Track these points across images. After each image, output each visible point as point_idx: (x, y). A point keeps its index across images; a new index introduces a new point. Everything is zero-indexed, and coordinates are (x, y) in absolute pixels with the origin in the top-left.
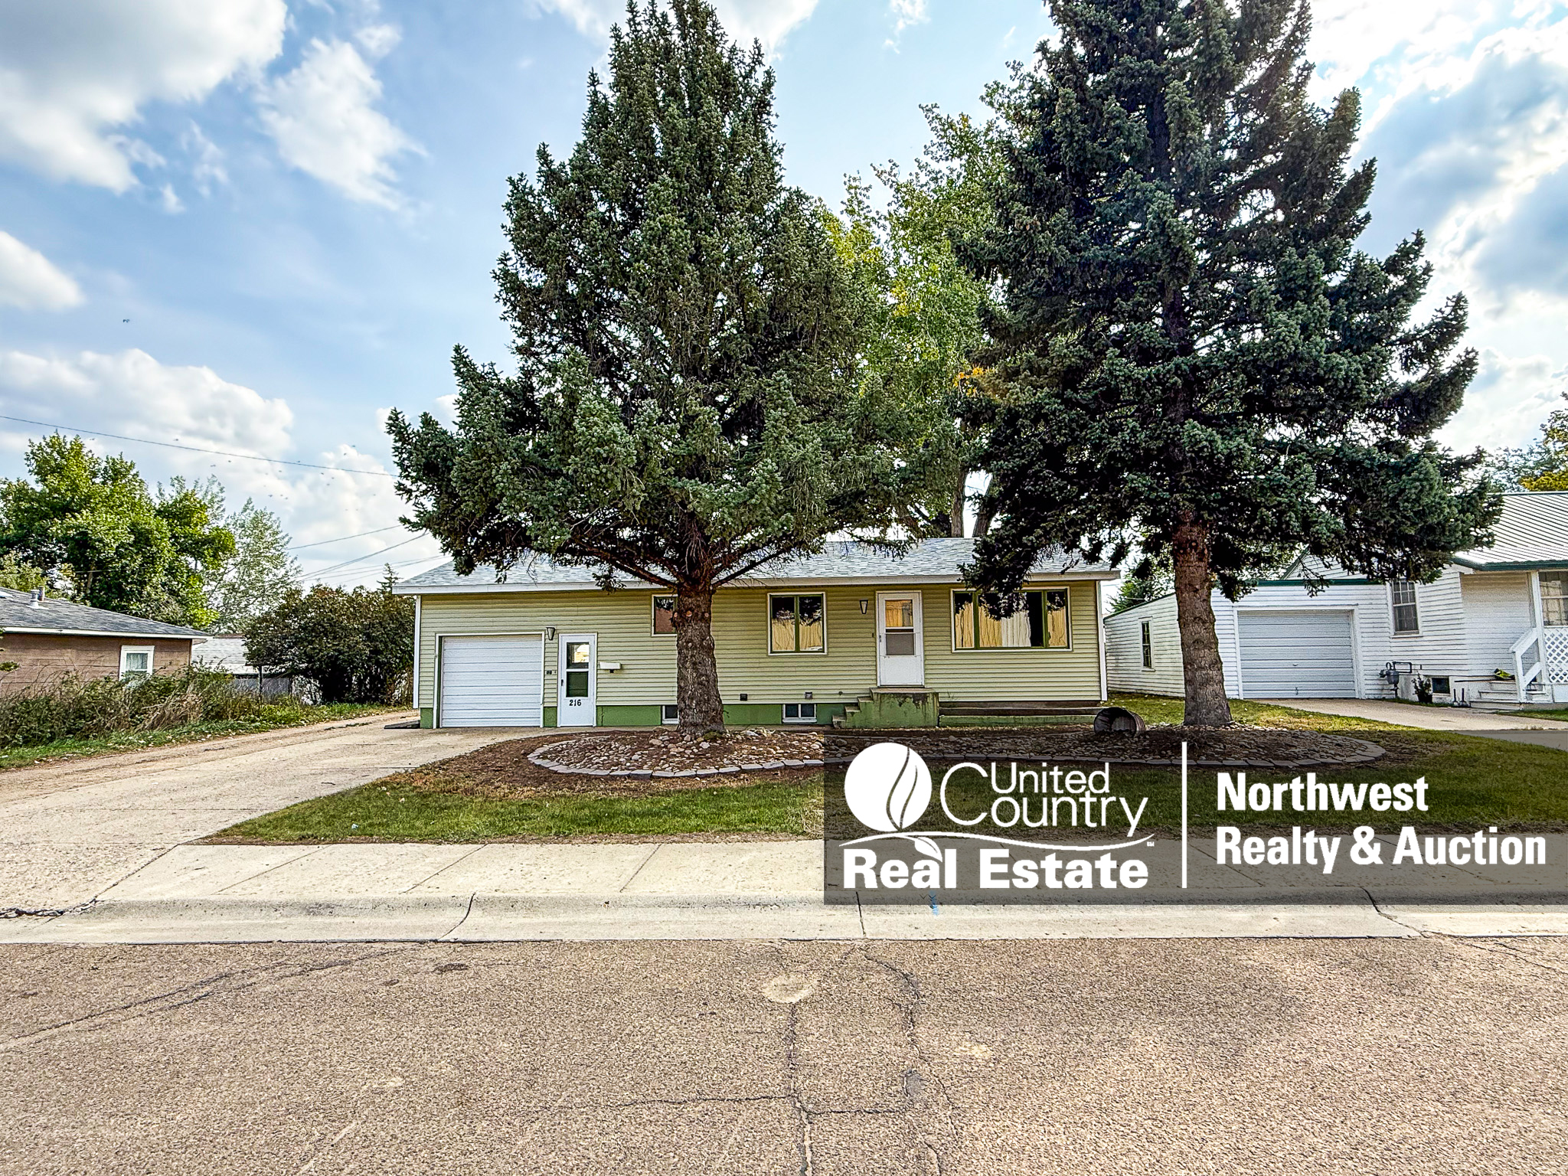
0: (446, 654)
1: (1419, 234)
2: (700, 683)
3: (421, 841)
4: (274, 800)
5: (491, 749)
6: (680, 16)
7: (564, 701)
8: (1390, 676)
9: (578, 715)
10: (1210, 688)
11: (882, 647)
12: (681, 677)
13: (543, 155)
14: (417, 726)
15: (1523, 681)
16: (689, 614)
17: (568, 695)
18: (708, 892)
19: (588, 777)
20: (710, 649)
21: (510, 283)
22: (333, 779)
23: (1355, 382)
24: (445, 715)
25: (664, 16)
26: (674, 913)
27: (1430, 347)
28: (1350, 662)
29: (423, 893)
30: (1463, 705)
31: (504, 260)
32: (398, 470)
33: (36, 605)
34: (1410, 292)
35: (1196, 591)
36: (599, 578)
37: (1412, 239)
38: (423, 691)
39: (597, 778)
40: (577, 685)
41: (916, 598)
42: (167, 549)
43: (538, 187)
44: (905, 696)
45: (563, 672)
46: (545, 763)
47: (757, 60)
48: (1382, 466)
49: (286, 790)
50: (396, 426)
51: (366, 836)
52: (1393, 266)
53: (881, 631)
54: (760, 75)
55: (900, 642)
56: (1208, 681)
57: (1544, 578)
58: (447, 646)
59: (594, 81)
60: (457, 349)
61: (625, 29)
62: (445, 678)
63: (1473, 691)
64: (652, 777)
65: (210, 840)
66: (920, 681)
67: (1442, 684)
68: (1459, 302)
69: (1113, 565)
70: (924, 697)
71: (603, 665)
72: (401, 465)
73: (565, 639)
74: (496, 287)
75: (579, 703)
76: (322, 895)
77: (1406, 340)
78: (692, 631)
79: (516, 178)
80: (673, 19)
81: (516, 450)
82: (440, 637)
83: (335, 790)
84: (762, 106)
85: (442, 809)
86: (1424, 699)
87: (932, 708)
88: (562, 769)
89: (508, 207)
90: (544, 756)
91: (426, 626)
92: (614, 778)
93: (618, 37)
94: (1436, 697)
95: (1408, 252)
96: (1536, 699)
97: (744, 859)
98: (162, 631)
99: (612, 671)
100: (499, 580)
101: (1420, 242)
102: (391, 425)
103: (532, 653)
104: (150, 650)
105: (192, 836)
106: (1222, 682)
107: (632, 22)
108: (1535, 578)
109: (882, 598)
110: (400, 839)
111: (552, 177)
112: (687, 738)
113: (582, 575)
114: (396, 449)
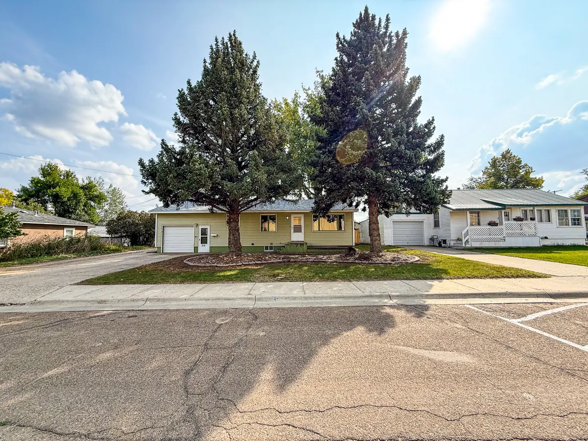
0: (165, 231)
1: (433, 117)
2: (235, 240)
3: (140, 284)
4: (102, 273)
5: (175, 259)
6: (231, 43)
7: (200, 245)
8: (432, 239)
9: (204, 249)
10: (377, 242)
11: (292, 230)
12: (229, 238)
13: (189, 83)
14: (156, 252)
15: (464, 241)
16: (232, 220)
17: (201, 243)
18: (215, 296)
19: (198, 266)
20: (238, 230)
21: (178, 122)
22: (123, 267)
23: (412, 158)
24: (164, 249)
25: (226, 43)
26: (204, 302)
27: (435, 149)
28: (422, 235)
29: (134, 297)
30: (449, 247)
31: (176, 114)
32: (142, 176)
33: (36, 215)
34: (429, 134)
35: (374, 215)
36: (209, 209)
37: (431, 119)
38: (157, 242)
39: (201, 267)
40: (204, 241)
41: (302, 216)
42: (83, 199)
43: (186, 92)
44: (298, 244)
45: (200, 236)
46: (187, 262)
47: (255, 57)
48: (418, 181)
49: (108, 270)
50: (141, 163)
51: (124, 283)
52: (426, 126)
53: (292, 226)
54: (255, 63)
55: (298, 229)
56: (376, 240)
57: (470, 213)
58: (165, 229)
59: (205, 62)
60: (163, 140)
61: (214, 47)
62: (165, 238)
63: (452, 243)
64: (217, 266)
65: (78, 284)
66: (303, 240)
67: (445, 241)
68: (442, 137)
69: (356, 208)
70: (303, 244)
71: (212, 235)
72: (143, 174)
73: (200, 227)
74: (173, 122)
75: (205, 246)
76: (103, 298)
77: (428, 147)
78: (233, 225)
79: (180, 90)
80: (229, 45)
81: (175, 171)
82: (163, 226)
83: (123, 270)
84: (255, 72)
85: (151, 275)
86: (440, 246)
87: (305, 247)
88: (192, 264)
89: (178, 98)
90: (188, 261)
91: (159, 223)
92: (205, 267)
93: (212, 49)
94: (443, 245)
95: (430, 123)
96: (467, 246)
97: (230, 288)
98: (78, 223)
99: (214, 236)
100: (177, 210)
101: (433, 120)
102: (139, 163)
103: (191, 231)
104: (74, 230)
105: (73, 283)
106: (380, 240)
107: (217, 45)
108: (468, 212)
109: (293, 216)
110: (134, 283)
111: (191, 89)
112: (230, 255)
113: (205, 208)
114: (141, 170)
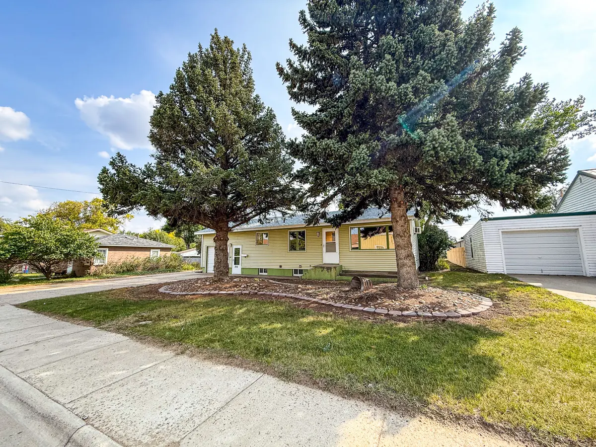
0: (209, 252)
7: (233, 266)
9: (237, 270)
11: (324, 249)
14: (201, 272)
16: (216, 238)
17: (235, 264)
24: (208, 269)
33: (134, 240)
35: (397, 221)
38: (203, 262)
40: (237, 261)
41: (336, 230)
45: (234, 257)
53: (324, 243)
55: (331, 248)
58: (209, 249)
62: (208, 258)
66: (338, 262)
68: (514, 34)
70: (330, 269)
71: (244, 255)
73: (235, 247)
75: (237, 267)
82: (207, 247)
87: (333, 272)
91: (204, 244)
101: (491, 12)
104: (159, 251)
109: (324, 231)
